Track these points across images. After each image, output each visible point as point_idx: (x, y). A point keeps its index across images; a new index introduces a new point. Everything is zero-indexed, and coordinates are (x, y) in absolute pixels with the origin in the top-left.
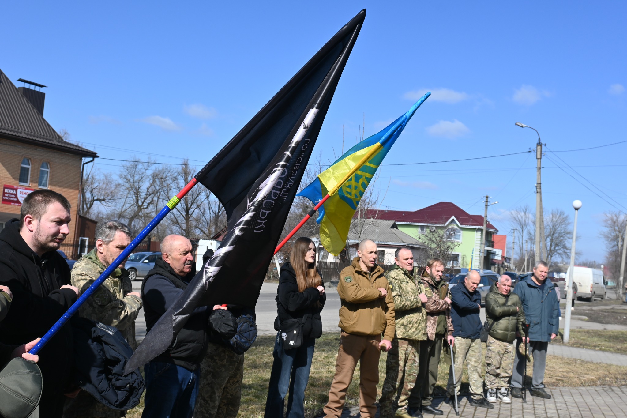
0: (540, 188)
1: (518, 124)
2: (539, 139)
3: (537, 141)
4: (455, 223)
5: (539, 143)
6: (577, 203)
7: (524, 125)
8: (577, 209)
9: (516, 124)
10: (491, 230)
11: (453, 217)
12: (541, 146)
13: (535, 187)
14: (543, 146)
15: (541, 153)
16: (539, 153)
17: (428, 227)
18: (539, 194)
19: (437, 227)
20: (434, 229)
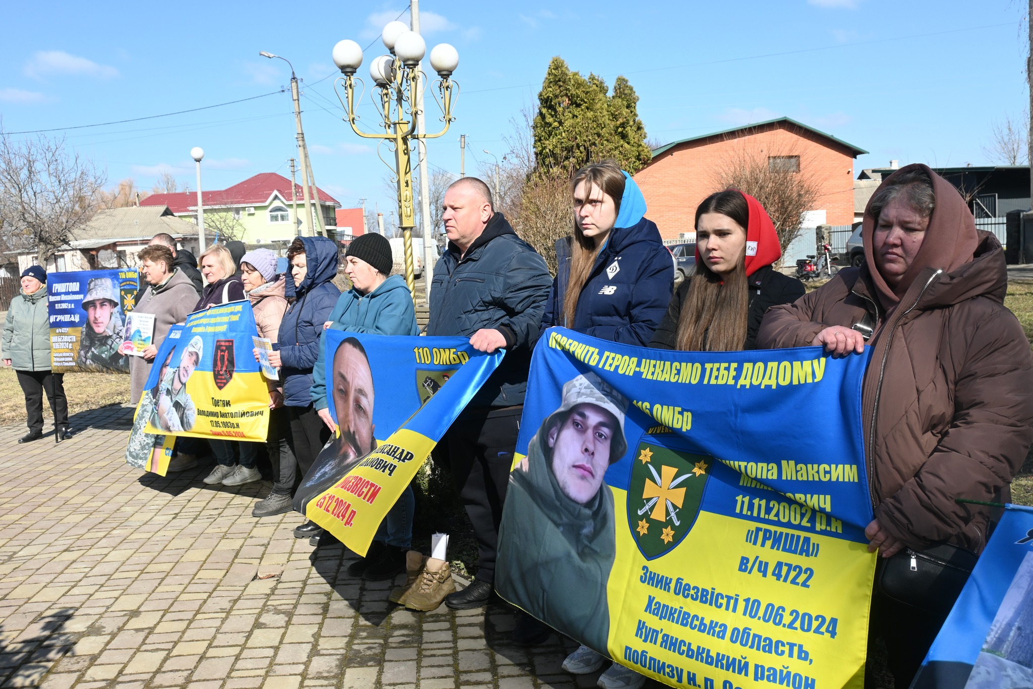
0: (303, 140)
1: (263, 53)
2: (293, 73)
3: (291, 76)
4: (279, 199)
5: (294, 78)
6: (197, 152)
7: (271, 55)
8: (198, 160)
9: (261, 55)
10: (328, 203)
11: (275, 192)
12: (296, 82)
13: (296, 140)
14: (299, 81)
15: (298, 92)
16: (295, 91)
17: (244, 209)
18: (302, 148)
19: (256, 208)
20: (252, 211)
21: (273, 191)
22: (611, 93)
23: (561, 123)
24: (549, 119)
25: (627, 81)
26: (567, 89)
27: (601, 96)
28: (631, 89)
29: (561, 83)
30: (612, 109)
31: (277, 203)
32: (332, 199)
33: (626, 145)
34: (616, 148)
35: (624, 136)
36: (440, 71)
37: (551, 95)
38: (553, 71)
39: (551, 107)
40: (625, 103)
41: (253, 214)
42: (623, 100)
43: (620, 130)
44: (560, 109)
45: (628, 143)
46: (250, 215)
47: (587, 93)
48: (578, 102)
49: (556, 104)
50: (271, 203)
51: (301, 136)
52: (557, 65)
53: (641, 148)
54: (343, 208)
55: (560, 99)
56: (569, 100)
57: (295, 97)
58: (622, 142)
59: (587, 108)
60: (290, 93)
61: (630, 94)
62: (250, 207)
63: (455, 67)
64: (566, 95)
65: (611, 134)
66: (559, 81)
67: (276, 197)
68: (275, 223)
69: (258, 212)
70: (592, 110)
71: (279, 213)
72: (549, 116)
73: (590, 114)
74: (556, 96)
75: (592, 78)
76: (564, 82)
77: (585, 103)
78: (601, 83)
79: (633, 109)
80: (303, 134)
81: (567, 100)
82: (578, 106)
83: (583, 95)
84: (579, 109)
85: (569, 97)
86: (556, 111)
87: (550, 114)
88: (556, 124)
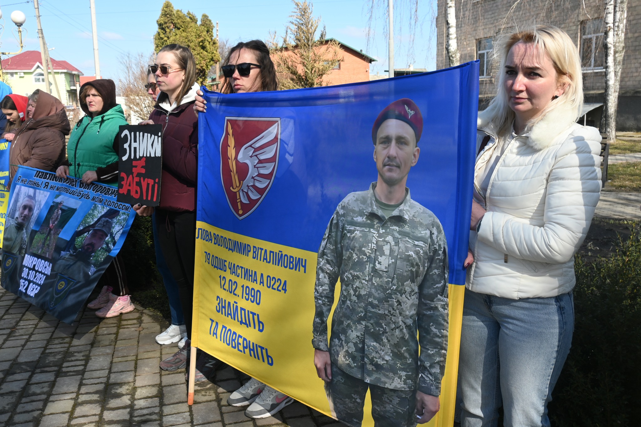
4: (40, 68)
10: (74, 72)
11: (38, 64)
17: (16, 73)
18: (41, 39)
19: (25, 73)
20: (22, 75)
21: (36, 62)
22: (199, 23)
23: (168, 38)
24: (162, 36)
25: (208, 17)
26: (172, 19)
27: (193, 24)
28: (210, 21)
29: (168, 16)
30: (198, 32)
31: (39, 71)
32: (77, 70)
33: (205, 53)
34: (198, 54)
35: (203, 48)
36: (16, 23)
37: (162, 22)
38: (165, 9)
39: (163, 29)
40: (206, 29)
41: (23, 77)
42: (205, 27)
43: (201, 44)
44: (168, 30)
45: (207, 51)
46: (20, 77)
47: (184, 22)
48: (179, 27)
49: (165, 27)
50: (35, 70)
51: (40, 31)
52: (168, 5)
53: (213, 55)
54: (85, 76)
55: (168, 24)
56: (174, 25)
57: (36, 6)
58: (202, 51)
59: (183, 31)
60: (33, 3)
61: (209, 25)
62: (21, 72)
63: (24, 22)
64: (172, 23)
65: (196, 46)
66: (168, 14)
67: (38, 67)
68: (38, 83)
69: (26, 76)
70: (186, 32)
71: (41, 77)
72: (162, 34)
73: (184, 34)
74: (166, 23)
75: (189, 13)
76: (170, 15)
77: (183, 27)
78: (193, 17)
79: (210, 33)
80: (42, 30)
81: (172, 25)
82: (179, 29)
83: (181, 24)
84: (179, 31)
85: (173, 24)
86: (166, 32)
87: (163, 33)
88: (166, 38)
